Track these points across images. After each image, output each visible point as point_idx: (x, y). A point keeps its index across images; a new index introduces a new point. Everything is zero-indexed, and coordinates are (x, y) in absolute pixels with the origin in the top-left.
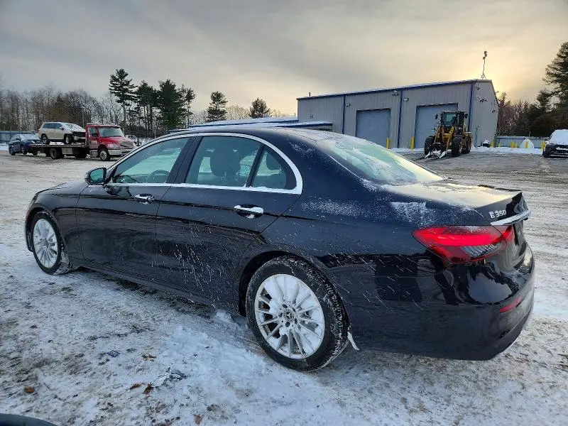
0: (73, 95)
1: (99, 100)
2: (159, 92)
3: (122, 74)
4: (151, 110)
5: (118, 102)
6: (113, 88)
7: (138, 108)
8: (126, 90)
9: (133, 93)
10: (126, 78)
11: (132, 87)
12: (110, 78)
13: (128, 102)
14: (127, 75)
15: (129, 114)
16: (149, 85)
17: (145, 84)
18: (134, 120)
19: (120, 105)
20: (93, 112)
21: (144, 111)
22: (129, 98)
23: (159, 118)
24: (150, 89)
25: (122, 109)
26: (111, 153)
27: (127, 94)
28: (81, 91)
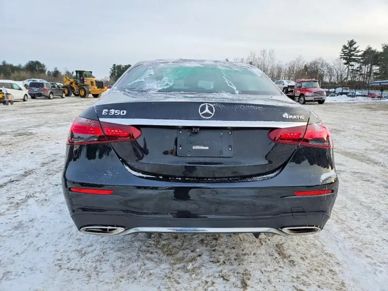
0: (315, 63)
1: (331, 64)
2: (381, 53)
3: (352, 43)
4: (371, 69)
5: (345, 64)
6: (343, 54)
7: (361, 67)
8: (353, 55)
9: (357, 56)
10: (355, 46)
11: (358, 52)
12: (342, 48)
13: (352, 63)
14: (355, 43)
15: (352, 72)
16: (373, 49)
17: (370, 48)
18: (355, 77)
19: (346, 66)
20: (325, 73)
21: (365, 69)
22: (354, 60)
23: (375, 74)
24: (374, 52)
25: (347, 70)
26: (306, 99)
27: (353, 57)
28: (320, 59)
